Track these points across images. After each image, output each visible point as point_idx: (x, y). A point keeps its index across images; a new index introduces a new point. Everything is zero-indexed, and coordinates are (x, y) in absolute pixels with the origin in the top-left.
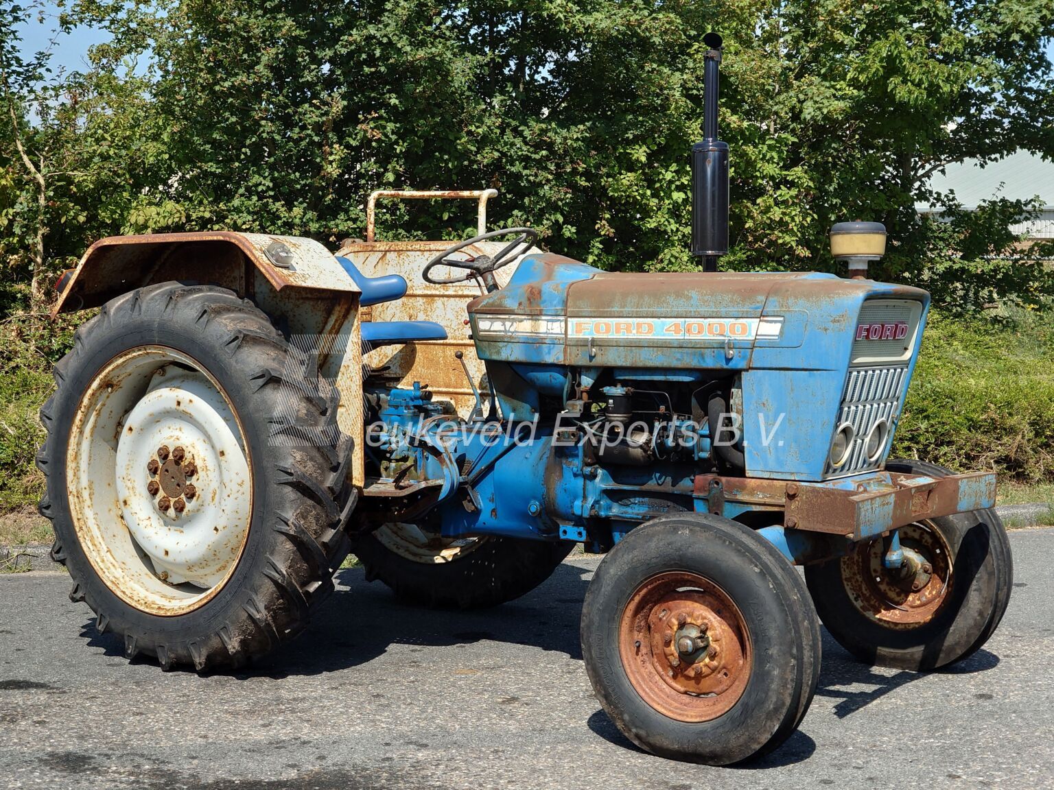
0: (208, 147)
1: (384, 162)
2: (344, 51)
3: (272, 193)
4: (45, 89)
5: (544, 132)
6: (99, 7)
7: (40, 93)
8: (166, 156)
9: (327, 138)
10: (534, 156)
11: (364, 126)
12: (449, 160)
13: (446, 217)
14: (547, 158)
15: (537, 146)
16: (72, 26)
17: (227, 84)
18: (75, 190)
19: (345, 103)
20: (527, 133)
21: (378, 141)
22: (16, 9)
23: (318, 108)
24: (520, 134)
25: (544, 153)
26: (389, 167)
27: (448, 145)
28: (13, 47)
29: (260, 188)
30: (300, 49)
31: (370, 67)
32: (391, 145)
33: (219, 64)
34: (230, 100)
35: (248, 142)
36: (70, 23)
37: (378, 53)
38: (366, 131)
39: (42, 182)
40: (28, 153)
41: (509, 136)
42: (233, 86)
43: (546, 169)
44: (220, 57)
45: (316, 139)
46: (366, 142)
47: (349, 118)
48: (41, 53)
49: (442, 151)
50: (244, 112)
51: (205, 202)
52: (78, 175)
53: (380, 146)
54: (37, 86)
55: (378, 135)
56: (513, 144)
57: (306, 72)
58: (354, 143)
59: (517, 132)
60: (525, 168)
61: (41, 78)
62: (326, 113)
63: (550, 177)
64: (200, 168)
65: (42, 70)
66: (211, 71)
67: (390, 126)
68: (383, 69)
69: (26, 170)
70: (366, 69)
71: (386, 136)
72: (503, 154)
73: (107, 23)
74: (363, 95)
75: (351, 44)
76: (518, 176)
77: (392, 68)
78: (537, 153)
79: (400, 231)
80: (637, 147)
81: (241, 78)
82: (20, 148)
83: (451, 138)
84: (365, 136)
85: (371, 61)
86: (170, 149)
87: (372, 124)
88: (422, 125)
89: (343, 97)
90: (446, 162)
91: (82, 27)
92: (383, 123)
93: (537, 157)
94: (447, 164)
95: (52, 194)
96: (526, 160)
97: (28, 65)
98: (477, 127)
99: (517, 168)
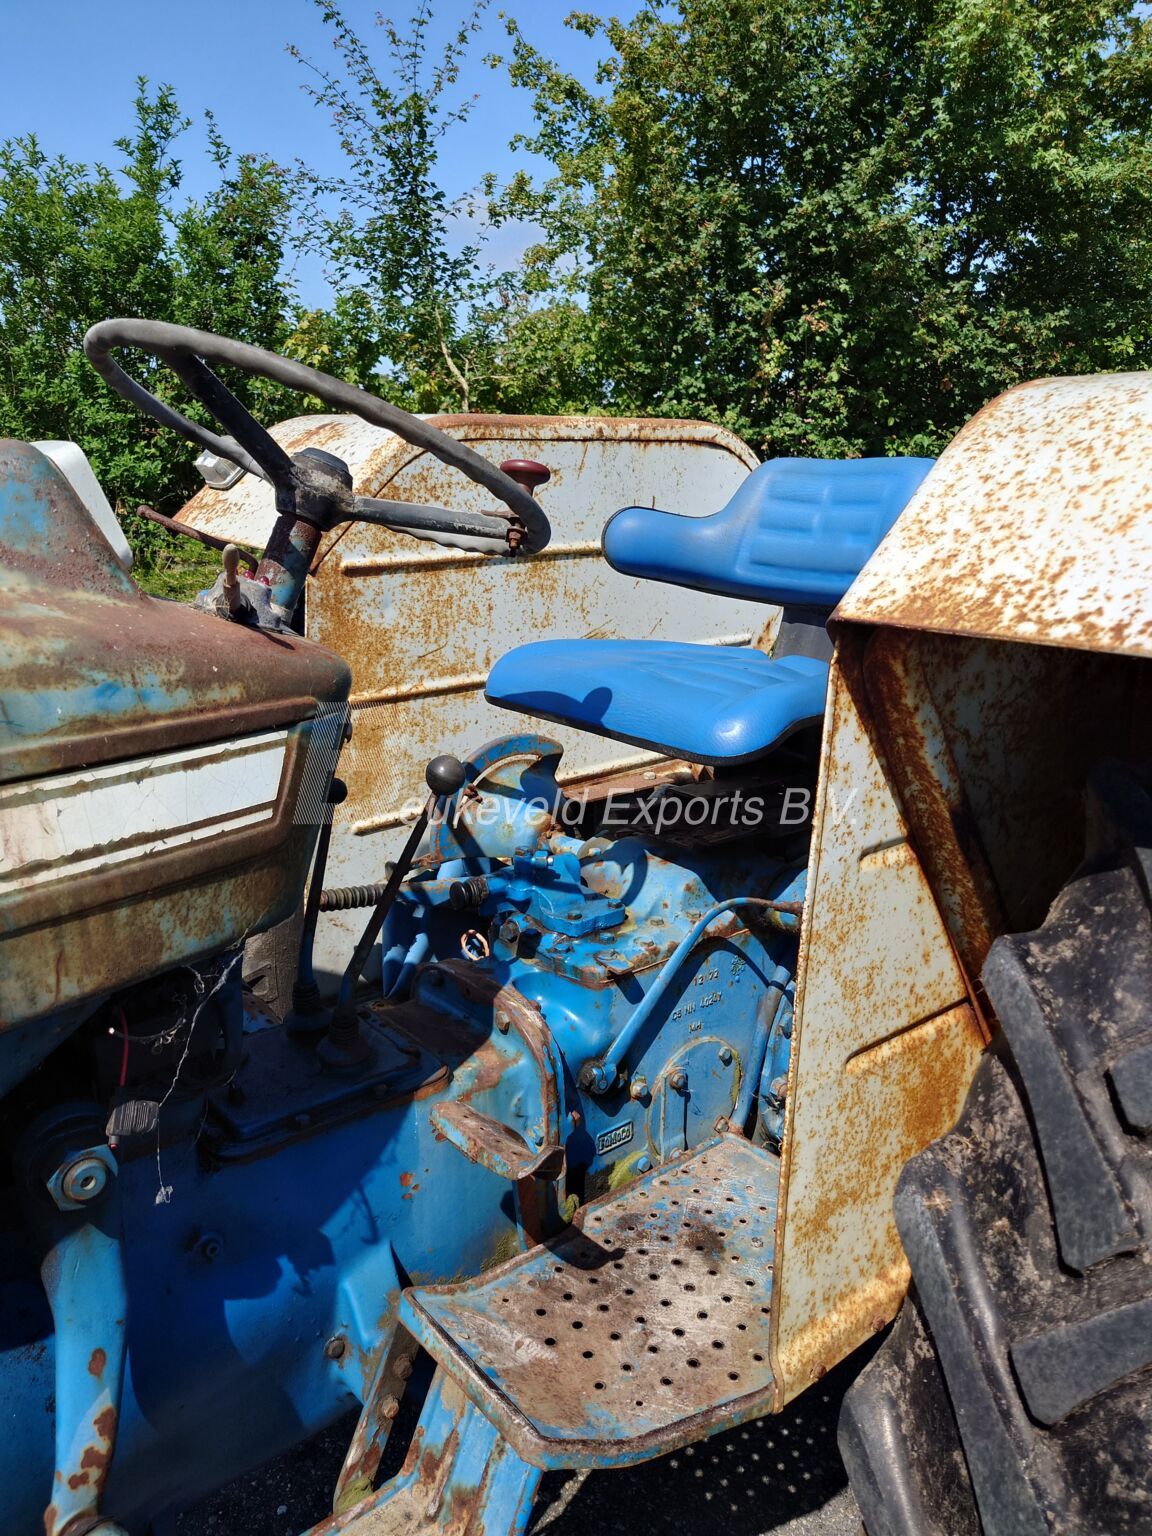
0: (638, 347)
1: (827, 360)
2: (791, 226)
3: (703, 396)
4: (471, 286)
5: (1014, 321)
6: (529, 197)
7: (466, 291)
8: (593, 357)
9: (765, 333)
10: (1000, 350)
11: (809, 317)
12: (902, 356)
13: (891, 422)
14: (1013, 353)
15: (1005, 338)
16: (501, 219)
17: (659, 270)
18: (501, 396)
19: (789, 291)
20: (992, 323)
21: (822, 334)
22: (439, 196)
23: (758, 297)
24: (985, 325)
25: (1012, 346)
26: (833, 365)
27: (901, 338)
28: (437, 239)
29: (691, 391)
30: (743, 227)
31: (818, 246)
32: (837, 341)
33: (650, 247)
34: (662, 290)
35: (680, 338)
36: (499, 215)
37: (829, 228)
38: (810, 323)
39: (466, 387)
40: (452, 356)
41: (969, 328)
42: (666, 275)
43: (1010, 365)
44: (653, 239)
45: (754, 335)
46: (810, 335)
47: (792, 309)
48: (469, 248)
49: (895, 346)
50: (676, 305)
51: (632, 406)
52: (505, 380)
53: (824, 342)
54: (463, 283)
55: (824, 327)
56: (974, 337)
57: (748, 255)
58: (795, 338)
59: (980, 324)
60: (989, 363)
61: (467, 275)
62: (766, 305)
63: (1016, 375)
64: (628, 369)
65: (469, 267)
66: (642, 254)
67: (838, 318)
68: (833, 248)
69: (449, 374)
70: (815, 250)
71: (832, 329)
72: (964, 350)
73: (538, 216)
74: (808, 281)
75: (800, 216)
76: (977, 374)
77: (845, 247)
78: (1001, 346)
79: (839, 438)
80: (1119, 338)
81: (675, 262)
82: (445, 351)
83: (907, 329)
84: (809, 329)
85: (821, 240)
86: (597, 350)
87: (817, 316)
88: (874, 316)
89: (787, 285)
90: (898, 359)
91: (512, 221)
92: (830, 313)
93: (1004, 351)
94: (898, 361)
95: (474, 399)
96: (990, 355)
97: (456, 262)
98: (939, 316)
99: (978, 364)
